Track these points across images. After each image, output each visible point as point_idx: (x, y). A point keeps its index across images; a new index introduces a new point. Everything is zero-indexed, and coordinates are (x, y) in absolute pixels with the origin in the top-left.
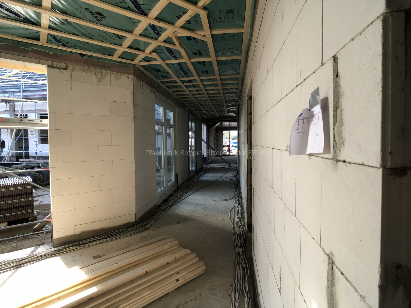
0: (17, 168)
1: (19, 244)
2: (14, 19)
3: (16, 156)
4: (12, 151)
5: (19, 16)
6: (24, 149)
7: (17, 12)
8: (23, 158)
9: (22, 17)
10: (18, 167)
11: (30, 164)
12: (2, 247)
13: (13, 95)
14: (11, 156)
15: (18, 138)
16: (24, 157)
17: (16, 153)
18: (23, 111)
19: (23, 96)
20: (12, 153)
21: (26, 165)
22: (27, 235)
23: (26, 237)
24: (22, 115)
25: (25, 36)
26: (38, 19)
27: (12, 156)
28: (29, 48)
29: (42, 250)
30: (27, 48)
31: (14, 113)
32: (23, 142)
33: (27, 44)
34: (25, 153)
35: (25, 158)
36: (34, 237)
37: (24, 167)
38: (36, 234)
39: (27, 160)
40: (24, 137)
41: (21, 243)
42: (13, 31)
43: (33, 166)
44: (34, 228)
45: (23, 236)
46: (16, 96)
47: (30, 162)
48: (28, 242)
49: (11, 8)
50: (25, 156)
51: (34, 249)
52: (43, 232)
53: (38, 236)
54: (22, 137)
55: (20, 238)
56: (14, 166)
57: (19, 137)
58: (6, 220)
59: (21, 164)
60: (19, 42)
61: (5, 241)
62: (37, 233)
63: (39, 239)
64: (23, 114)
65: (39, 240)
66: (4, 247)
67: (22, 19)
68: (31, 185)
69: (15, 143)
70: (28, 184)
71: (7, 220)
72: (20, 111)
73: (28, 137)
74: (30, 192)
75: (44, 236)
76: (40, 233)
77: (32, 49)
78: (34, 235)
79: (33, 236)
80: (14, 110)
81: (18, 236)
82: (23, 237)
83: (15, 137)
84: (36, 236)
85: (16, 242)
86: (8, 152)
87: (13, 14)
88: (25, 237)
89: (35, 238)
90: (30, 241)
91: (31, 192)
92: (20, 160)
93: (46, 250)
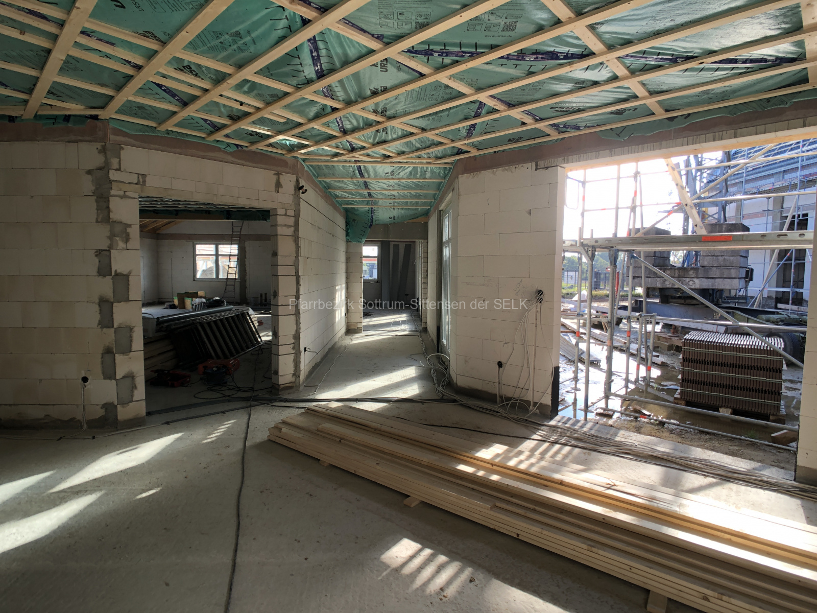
0: (768, 321)
1: (740, 450)
2: (758, 69)
3: (777, 298)
4: (769, 286)
5: (766, 61)
6: (791, 284)
7: (761, 57)
8: (788, 303)
9: (770, 61)
10: (771, 319)
11: (796, 317)
12: (714, 443)
13: (783, 178)
14: (766, 296)
15: (782, 263)
16: (790, 302)
17: (777, 292)
18: (799, 208)
19: (802, 177)
20: (769, 292)
21: (786, 316)
22: (758, 443)
23: (755, 444)
24: (796, 216)
25: (779, 86)
26: (801, 50)
27: (769, 297)
28: (787, 103)
29: (772, 474)
30: (783, 104)
31: (781, 213)
32: (793, 270)
33: (783, 97)
34: (793, 292)
35: (792, 304)
36: (771, 450)
37: (782, 321)
38: (775, 447)
39: (795, 308)
40: (796, 260)
41: (745, 451)
42: (757, 88)
43: (801, 321)
44: (773, 435)
45: (751, 441)
46: (788, 180)
47: (798, 311)
48: (756, 453)
49: (750, 56)
50: (792, 299)
51: (760, 466)
52: (788, 450)
53: (778, 453)
54: (792, 260)
55: (745, 442)
56: (764, 316)
57: (785, 261)
58: (729, 405)
59: (778, 313)
60: (768, 100)
61: (722, 437)
62: (777, 447)
63: (777, 457)
64: (799, 213)
65: (778, 460)
66: (717, 445)
67: (770, 63)
68: (781, 355)
69: (777, 271)
70: (774, 352)
71: (732, 406)
72: (792, 209)
73: (804, 260)
74: (777, 369)
75: (788, 456)
76: (782, 449)
77: (793, 103)
78: (770, 448)
79: (768, 449)
80: (782, 207)
81: (743, 437)
82: (750, 443)
83: (778, 261)
84: (775, 451)
85: (737, 446)
86: (761, 289)
87: (756, 63)
88: (753, 445)
89: (771, 454)
90: (761, 454)
91: (779, 369)
92: (780, 306)
93: (779, 478)
